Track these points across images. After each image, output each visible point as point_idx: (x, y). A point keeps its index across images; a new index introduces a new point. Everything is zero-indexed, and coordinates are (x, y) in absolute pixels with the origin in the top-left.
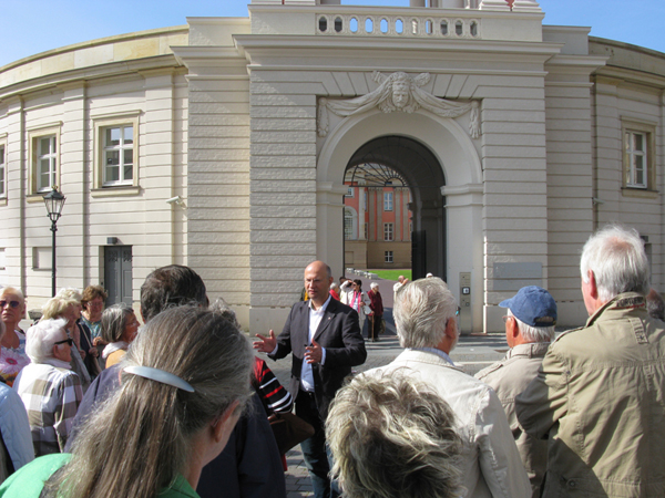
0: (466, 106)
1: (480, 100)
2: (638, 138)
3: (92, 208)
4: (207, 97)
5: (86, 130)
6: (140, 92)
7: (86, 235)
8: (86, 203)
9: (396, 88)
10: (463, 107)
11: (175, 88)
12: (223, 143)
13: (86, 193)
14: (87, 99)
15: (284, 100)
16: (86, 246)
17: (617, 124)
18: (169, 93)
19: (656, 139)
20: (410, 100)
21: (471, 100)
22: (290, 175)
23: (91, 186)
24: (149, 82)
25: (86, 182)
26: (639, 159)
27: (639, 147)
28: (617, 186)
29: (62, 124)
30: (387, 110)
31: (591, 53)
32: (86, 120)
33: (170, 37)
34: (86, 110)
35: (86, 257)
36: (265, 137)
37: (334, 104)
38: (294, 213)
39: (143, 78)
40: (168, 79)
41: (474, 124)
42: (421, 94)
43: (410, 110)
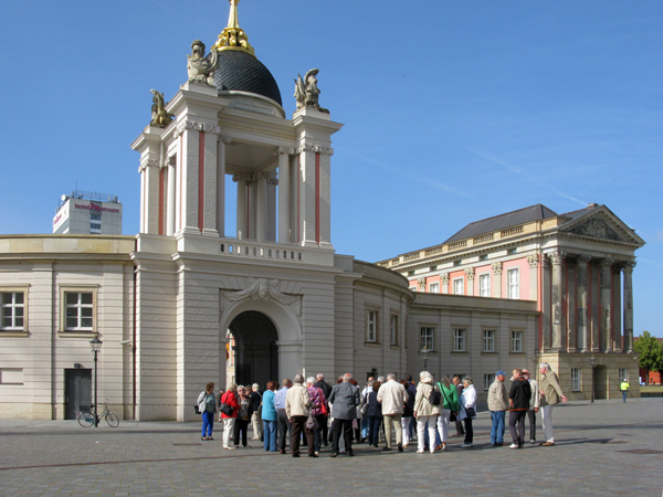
0: (295, 298)
1: (302, 295)
2: (371, 314)
3: (57, 344)
4: (151, 283)
5: (54, 292)
6: (100, 273)
7: (53, 362)
8: (53, 340)
9: (261, 287)
10: (293, 298)
11: (124, 273)
12: (160, 311)
13: (53, 333)
14: (54, 272)
15: (202, 290)
16: (53, 368)
17: (363, 307)
18: (121, 276)
19: (380, 315)
20: (267, 293)
21: (297, 295)
22: (205, 332)
23: (57, 329)
24: (105, 267)
25: (53, 326)
26: (371, 325)
27: (371, 319)
28: (363, 341)
29: (30, 286)
30: (254, 298)
31: (355, 270)
32: (54, 285)
33: (122, 241)
34: (54, 279)
35: (53, 375)
36: (192, 311)
37: (227, 294)
38: (208, 353)
39: (102, 264)
40: (121, 267)
41: (298, 308)
42: (274, 291)
43: (266, 299)
